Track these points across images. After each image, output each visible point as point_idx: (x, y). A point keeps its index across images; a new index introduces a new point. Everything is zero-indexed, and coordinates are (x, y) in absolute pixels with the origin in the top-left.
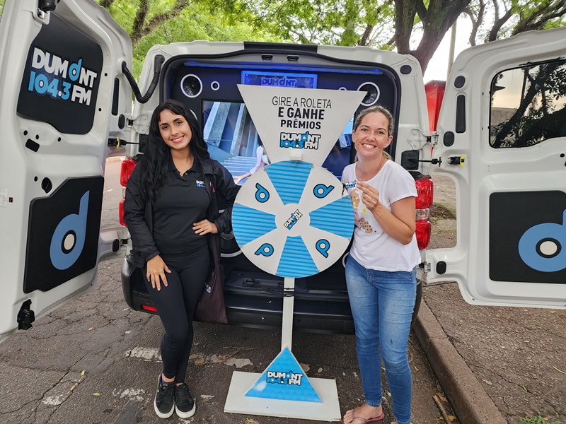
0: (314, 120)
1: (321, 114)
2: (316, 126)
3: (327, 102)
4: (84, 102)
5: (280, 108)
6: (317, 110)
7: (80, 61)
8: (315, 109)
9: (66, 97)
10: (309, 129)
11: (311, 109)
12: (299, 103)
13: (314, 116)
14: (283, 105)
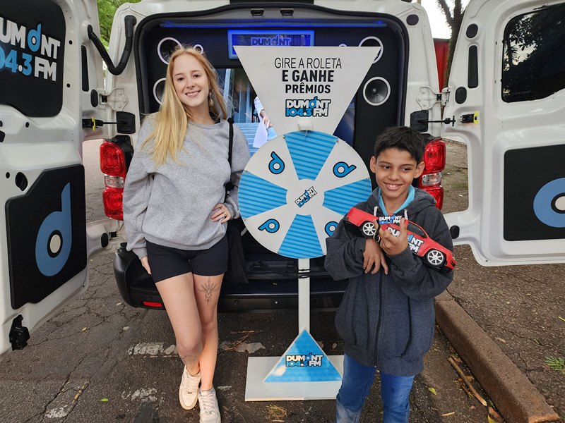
0: (322, 83)
1: (330, 76)
2: (325, 90)
3: (336, 62)
4: (50, 78)
5: (284, 71)
8: (323, 70)
9: (27, 72)
10: (317, 94)
11: (318, 70)
12: (305, 64)
13: (323, 78)
14: (287, 68)
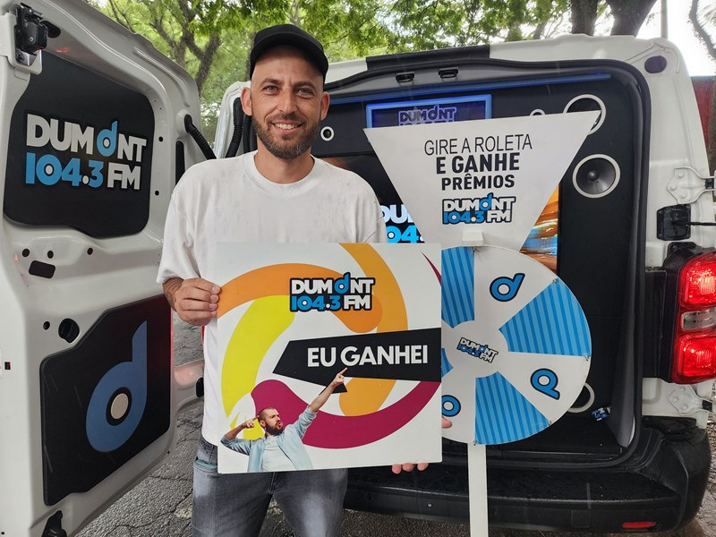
0: (501, 172)
1: (513, 161)
3: (522, 139)
4: (131, 186)
5: (439, 159)
6: (505, 155)
7: (115, 124)
8: (501, 153)
9: (96, 184)
10: (493, 189)
11: (493, 153)
12: (472, 148)
13: (501, 165)
14: (444, 154)
